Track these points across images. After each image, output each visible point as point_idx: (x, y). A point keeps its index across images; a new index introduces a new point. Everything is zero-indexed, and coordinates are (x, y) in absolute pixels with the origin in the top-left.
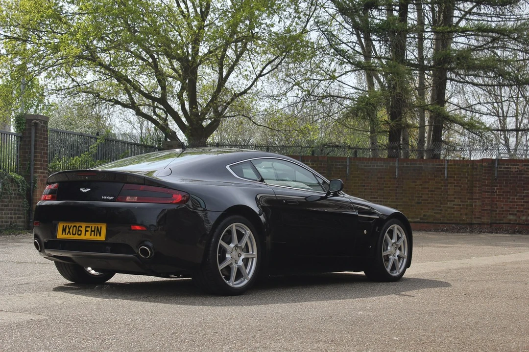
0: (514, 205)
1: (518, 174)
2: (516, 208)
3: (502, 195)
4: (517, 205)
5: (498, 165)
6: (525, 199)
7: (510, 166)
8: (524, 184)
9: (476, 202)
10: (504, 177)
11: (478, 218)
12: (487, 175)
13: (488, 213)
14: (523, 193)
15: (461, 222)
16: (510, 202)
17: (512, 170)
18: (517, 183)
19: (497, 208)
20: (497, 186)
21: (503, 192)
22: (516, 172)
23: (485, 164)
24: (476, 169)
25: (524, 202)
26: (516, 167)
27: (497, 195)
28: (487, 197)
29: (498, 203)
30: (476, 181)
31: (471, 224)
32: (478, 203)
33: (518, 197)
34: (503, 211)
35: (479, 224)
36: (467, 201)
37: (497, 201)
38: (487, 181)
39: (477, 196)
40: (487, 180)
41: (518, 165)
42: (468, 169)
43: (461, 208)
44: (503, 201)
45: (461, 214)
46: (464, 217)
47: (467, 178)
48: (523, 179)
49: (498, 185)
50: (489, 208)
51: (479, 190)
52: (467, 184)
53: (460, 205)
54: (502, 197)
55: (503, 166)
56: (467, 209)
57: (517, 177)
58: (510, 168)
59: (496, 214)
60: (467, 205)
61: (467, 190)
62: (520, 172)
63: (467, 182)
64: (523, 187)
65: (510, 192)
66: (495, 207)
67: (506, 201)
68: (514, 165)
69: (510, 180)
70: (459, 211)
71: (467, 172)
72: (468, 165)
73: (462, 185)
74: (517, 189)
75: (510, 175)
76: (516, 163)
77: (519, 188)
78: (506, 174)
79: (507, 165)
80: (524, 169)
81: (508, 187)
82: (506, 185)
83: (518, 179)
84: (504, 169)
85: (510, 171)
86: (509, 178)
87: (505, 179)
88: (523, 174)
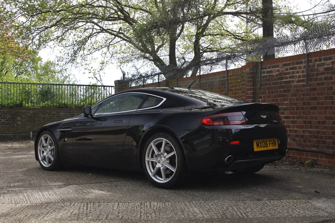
1: (279, 79)
5: (263, 68)
6: (285, 112)
7: (271, 69)
8: (284, 91)
10: (266, 84)
12: (250, 84)
14: (283, 104)
22: (277, 75)
23: (248, 70)
25: (285, 118)
26: (276, 69)
38: (249, 92)
41: (279, 66)
48: (283, 85)
49: (263, 96)
55: (265, 70)
57: (277, 83)
58: (271, 72)
62: (281, 76)
64: (283, 96)
68: (275, 67)
69: (272, 88)
74: (278, 99)
75: (272, 81)
76: (276, 64)
77: (279, 97)
78: (268, 80)
79: (269, 69)
80: (284, 71)
81: (270, 98)
82: (269, 95)
83: (279, 85)
84: (266, 74)
85: (272, 75)
86: (271, 85)
87: (268, 86)
88: (282, 78)
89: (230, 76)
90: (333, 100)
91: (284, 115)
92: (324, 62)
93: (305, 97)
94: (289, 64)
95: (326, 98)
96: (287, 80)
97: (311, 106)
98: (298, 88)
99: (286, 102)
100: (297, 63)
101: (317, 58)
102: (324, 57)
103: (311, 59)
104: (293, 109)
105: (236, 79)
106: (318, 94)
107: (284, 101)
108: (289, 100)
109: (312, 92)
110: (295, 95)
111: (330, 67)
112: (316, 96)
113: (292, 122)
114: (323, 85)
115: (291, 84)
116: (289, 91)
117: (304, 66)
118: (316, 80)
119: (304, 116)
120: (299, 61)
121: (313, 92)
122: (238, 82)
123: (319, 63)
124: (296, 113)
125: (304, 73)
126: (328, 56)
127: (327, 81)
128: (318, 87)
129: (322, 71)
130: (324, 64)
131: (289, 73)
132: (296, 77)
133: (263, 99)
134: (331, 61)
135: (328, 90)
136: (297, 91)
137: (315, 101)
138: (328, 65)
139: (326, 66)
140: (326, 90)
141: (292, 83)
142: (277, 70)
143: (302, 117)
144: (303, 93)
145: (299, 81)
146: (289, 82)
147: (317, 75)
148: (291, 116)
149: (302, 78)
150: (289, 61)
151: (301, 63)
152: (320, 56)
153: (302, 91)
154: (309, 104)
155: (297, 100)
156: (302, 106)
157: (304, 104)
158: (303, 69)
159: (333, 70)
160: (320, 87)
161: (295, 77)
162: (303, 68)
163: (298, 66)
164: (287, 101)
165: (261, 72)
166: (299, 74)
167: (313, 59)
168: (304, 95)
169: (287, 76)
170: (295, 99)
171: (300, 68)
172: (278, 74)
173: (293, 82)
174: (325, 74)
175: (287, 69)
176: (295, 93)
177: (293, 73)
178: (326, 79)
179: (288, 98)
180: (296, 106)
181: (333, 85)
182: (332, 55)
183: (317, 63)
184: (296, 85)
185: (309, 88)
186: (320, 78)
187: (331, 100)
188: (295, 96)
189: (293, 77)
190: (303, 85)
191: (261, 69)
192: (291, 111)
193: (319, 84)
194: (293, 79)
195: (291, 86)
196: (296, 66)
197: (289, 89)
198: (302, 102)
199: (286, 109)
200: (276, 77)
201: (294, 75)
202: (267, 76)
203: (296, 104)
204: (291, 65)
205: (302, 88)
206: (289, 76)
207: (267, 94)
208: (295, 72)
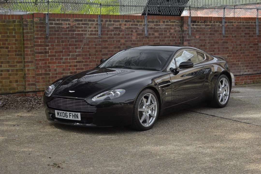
0: (68, 66)
1: (69, 31)
2: (69, 69)
3: (55, 56)
4: (70, 66)
5: (49, 20)
6: (78, 58)
7: (61, 22)
8: (76, 41)
9: (28, 66)
10: (55, 34)
11: (33, 84)
12: (40, 33)
13: (43, 78)
14: (76, 52)
15: (11, 92)
16: (64, 63)
17: (63, 26)
18: (68, 41)
19: (50, 71)
20: (48, 46)
21: (56, 52)
22: (67, 28)
23: (36, 20)
24: (26, 25)
25: (77, 62)
26: (67, 22)
27: (49, 56)
28: (40, 60)
29: (50, 65)
30: (27, 40)
31: (24, 93)
32: (31, 67)
33: (70, 57)
34: (57, 74)
35: (34, 92)
36: (16, 65)
37: (49, 63)
38: (39, 40)
39: (29, 58)
40: (40, 38)
41: (69, 20)
42: (15, 26)
43: (10, 75)
44: (55, 63)
45: (11, 82)
46: (15, 85)
47: (14, 37)
48: (74, 36)
49: (50, 44)
50: (43, 72)
51: (31, 51)
52: (15, 44)
53: (8, 71)
54: (54, 58)
55: (54, 22)
56: (17, 74)
57: (68, 34)
58: (62, 24)
59: (49, 78)
60: (17, 70)
61: (16, 51)
62: (72, 29)
63: (14, 41)
64: (75, 45)
65: (62, 52)
66: (48, 69)
67: (59, 63)
68: (65, 20)
69: (62, 38)
70: (9, 78)
71: (14, 29)
72: (14, 22)
73: (10, 46)
74: (70, 47)
75: (61, 32)
76: (67, 18)
77: (71, 46)
78: (58, 31)
79: (57, 21)
80: (75, 25)
81: (60, 46)
82: (58, 44)
83: (70, 36)
84: (55, 26)
85: (61, 27)
86: (60, 35)
87: (56, 36)
88: (74, 31)
90: (120, 49)
91: (76, 60)
92: (113, 23)
93: (97, 46)
94: (82, 20)
95: (115, 48)
96: (80, 33)
97: (102, 53)
98: (90, 40)
100: (90, 21)
101: (107, 19)
102: (113, 19)
103: (103, 19)
104: (86, 55)
106: (108, 44)
107: (75, 49)
108: (81, 48)
109: (103, 43)
110: (88, 45)
111: (118, 27)
112: (107, 46)
113: (84, 65)
114: (113, 39)
115: (84, 36)
116: (81, 41)
117: (96, 24)
118: (107, 34)
119: (97, 60)
120: (91, 19)
121: (105, 43)
123: (110, 23)
124: (89, 58)
125: (96, 29)
126: (116, 20)
127: (116, 36)
128: (108, 40)
129: (112, 29)
130: (113, 24)
131: (82, 27)
133: (50, 47)
134: (119, 23)
135: (117, 42)
136: (89, 42)
137: (106, 50)
138: (117, 25)
139: (115, 26)
140: (115, 42)
141: (84, 35)
142: (68, 24)
143: (95, 61)
144: (95, 43)
145: (91, 34)
146: (82, 34)
147: (108, 31)
148: (84, 60)
149: (95, 32)
150: (81, 18)
151: (94, 21)
152: (110, 19)
153: (95, 42)
154: (101, 51)
155: (89, 48)
156: (94, 53)
157: (97, 51)
159: (120, 29)
160: (110, 40)
161: (87, 31)
162: (95, 25)
163: (90, 23)
164: (80, 49)
165: (48, 23)
166: (91, 29)
167: (104, 20)
168: (96, 45)
169: (79, 29)
170: (88, 48)
171: (92, 24)
173: (85, 34)
174: (114, 31)
175: (79, 24)
176: (88, 43)
177: (86, 27)
178: (115, 34)
179: (81, 47)
180: (88, 53)
181: (120, 39)
182: (119, 19)
183: (107, 23)
184: (89, 37)
185: (100, 40)
186: (110, 34)
187: (119, 49)
189: (85, 31)
190: (95, 38)
192: (84, 57)
193: (109, 38)
194: (86, 33)
195: (84, 38)
196: (88, 22)
197: (82, 39)
198: (94, 50)
199: (79, 55)
200: (66, 29)
201: (86, 29)
202: (56, 27)
203: (89, 51)
204: (83, 21)
205: (94, 40)
206: (82, 30)
207: (55, 43)
208: (88, 27)
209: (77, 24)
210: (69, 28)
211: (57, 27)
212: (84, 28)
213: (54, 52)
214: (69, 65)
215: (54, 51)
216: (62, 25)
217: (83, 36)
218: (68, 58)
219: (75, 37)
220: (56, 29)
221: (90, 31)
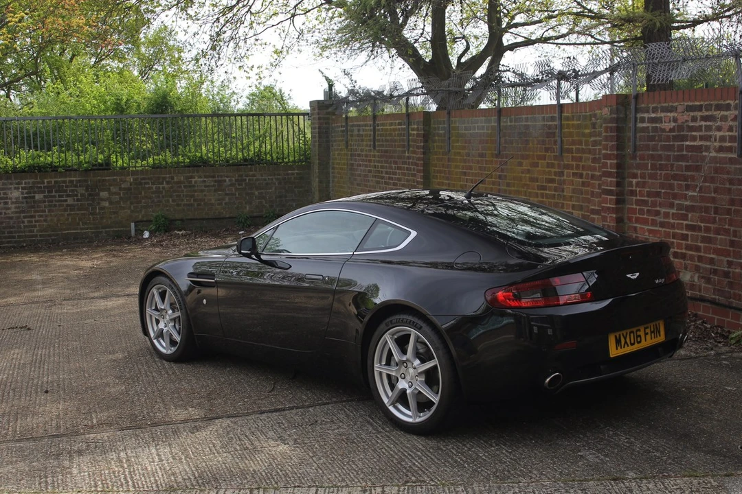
0: (669, 235)
1: (675, 138)
2: (672, 244)
3: (647, 203)
6: (689, 216)
7: (659, 115)
8: (688, 168)
10: (647, 148)
12: (610, 144)
14: (685, 197)
16: (662, 225)
17: (663, 126)
18: (672, 167)
20: (636, 176)
21: (649, 194)
22: (672, 130)
23: (605, 111)
25: (688, 227)
26: (671, 115)
27: (637, 202)
28: (609, 209)
29: (638, 226)
30: (595, 160)
33: (675, 211)
37: (637, 220)
38: (608, 162)
39: (595, 204)
40: (609, 157)
41: (676, 109)
44: (647, 222)
48: (685, 153)
49: (638, 172)
51: (598, 186)
54: (646, 209)
55: (646, 115)
57: (673, 148)
58: (661, 120)
62: (679, 133)
64: (685, 178)
65: (660, 194)
67: (653, 223)
68: (667, 110)
69: (661, 158)
74: (674, 184)
75: (660, 141)
76: (671, 104)
77: (677, 180)
78: (652, 139)
79: (653, 112)
80: (687, 121)
81: (656, 179)
82: (653, 172)
83: (675, 154)
84: (648, 125)
85: (661, 128)
86: (657, 151)
87: (651, 152)
88: (684, 138)
89: (567, 119)
91: (686, 222)
93: (735, 187)
94: (700, 108)
96: (695, 144)
98: (718, 165)
99: (690, 194)
100: (719, 108)
104: (707, 210)
105: (579, 126)
107: (686, 191)
108: (698, 189)
110: (712, 180)
113: (704, 240)
115: (704, 154)
116: (698, 168)
117: (733, 116)
119: (732, 229)
120: (722, 102)
122: (584, 135)
124: (714, 222)
125: (732, 131)
131: (699, 129)
132: (715, 140)
133: (639, 180)
136: (716, 170)
141: (706, 151)
142: (672, 118)
143: (727, 232)
144: (729, 176)
145: (721, 149)
146: (699, 148)
148: (702, 225)
149: (729, 142)
150: (700, 101)
151: (728, 107)
153: (728, 173)
156: (727, 207)
157: (732, 202)
158: (731, 123)
161: (713, 139)
162: (732, 120)
163: (719, 114)
164: (695, 191)
165: (636, 118)
166: (721, 133)
168: (731, 182)
169: (694, 133)
170: (713, 190)
171: (724, 119)
172: (674, 127)
173: (707, 149)
175: (694, 119)
176: (712, 175)
177: (708, 128)
179: (697, 186)
180: (713, 205)
184: (715, 157)
188: (711, 183)
189: (708, 138)
190: (731, 159)
191: (637, 111)
192: (703, 214)
194: (708, 144)
195: (703, 158)
196: (715, 113)
197: (699, 164)
198: (728, 197)
199: (691, 209)
200: (669, 134)
201: (711, 133)
202: (650, 128)
203: (713, 200)
204: (704, 111)
205: (728, 166)
206: (700, 135)
207: (648, 170)
208: (714, 127)
209: (690, 119)
210: (674, 132)
211: (652, 127)
212: (706, 131)
213: (645, 194)
214: (671, 231)
215: (646, 190)
216: (662, 122)
217: (702, 152)
218: (669, 213)
219: (686, 155)
220: (651, 134)
221: (718, 138)
